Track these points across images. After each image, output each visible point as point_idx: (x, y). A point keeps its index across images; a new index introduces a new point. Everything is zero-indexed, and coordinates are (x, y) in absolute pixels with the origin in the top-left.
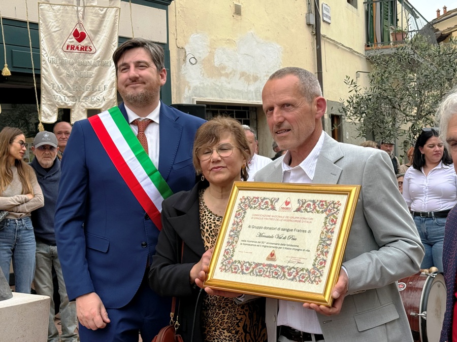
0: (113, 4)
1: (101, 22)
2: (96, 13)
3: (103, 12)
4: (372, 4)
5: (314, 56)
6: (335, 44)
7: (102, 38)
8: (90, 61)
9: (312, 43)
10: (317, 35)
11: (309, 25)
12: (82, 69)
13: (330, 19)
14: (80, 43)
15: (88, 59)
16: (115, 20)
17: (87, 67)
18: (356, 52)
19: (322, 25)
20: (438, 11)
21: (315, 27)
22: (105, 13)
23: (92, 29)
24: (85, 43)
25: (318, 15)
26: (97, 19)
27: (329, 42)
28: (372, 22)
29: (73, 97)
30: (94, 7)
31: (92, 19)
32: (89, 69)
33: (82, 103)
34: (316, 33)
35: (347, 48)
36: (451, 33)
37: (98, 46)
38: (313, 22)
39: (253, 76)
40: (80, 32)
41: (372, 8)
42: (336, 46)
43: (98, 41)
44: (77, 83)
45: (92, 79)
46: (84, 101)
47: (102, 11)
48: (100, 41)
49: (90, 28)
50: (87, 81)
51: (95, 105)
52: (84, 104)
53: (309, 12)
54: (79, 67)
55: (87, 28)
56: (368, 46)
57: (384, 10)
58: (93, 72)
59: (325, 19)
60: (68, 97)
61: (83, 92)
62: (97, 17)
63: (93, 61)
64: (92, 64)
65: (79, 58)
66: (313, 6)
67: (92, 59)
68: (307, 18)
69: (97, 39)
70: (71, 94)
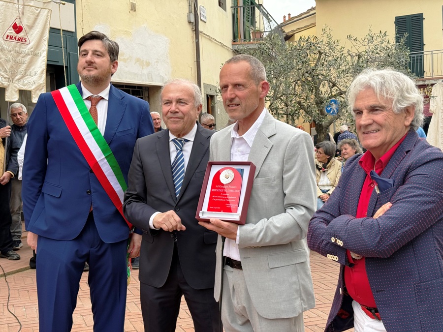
0: (46, 6)
1: (36, 19)
2: (32, 12)
3: (38, 12)
4: (237, 9)
5: (194, 48)
6: (210, 39)
7: (35, 33)
8: (24, 50)
9: (193, 37)
10: (196, 31)
11: (190, 22)
12: (17, 56)
13: (206, 19)
14: (17, 35)
15: (23, 48)
16: (47, 19)
17: (22, 55)
18: (225, 46)
19: (200, 23)
20: (285, 17)
21: (194, 24)
22: (39, 13)
23: (28, 24)
24: (21, 35)
25: (196, 15)
26: (33, 17)
27: (205, 37)
28: (237, 22)
29: (9, 78)
30: (31, 6)
31: (29, 16)
32: (23, 57)
33: (15, 84)
34: (195, 29)
35: (219, 42)
36: (294, 34)
37: (32, 39)
38: (193, 20)
39: (146, 62)
40: (18, 25)
41: (237, 11)
42: (210, 40)
43: (32, 35)
44: (13, 67)
45: (25, 65)
46: (17, 82)
47: (37, 10)
48: (34, 35)
49: (26, 24)
50: (20, 66)
51: (26, 87)
52: (17, 85)
53: (190, 12)
54: (15, 54)
55: (24, 24)
56: (234, 42)
57: (246, 14)
58: (27, 60)
59: (202, 18)
60: (5, 78)
61: (17, 75)
62: (33, 15)
63: (27, 51)
64: (26, 53)
65: (16, 46)
66: (193, 8)
67: (27, 49)
68: (189, 17)
69: (31, 33)
70: (7, 76)
